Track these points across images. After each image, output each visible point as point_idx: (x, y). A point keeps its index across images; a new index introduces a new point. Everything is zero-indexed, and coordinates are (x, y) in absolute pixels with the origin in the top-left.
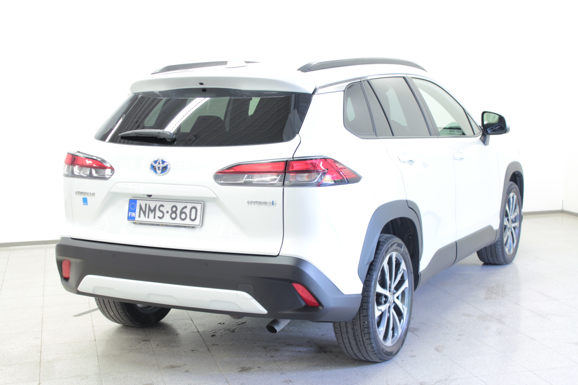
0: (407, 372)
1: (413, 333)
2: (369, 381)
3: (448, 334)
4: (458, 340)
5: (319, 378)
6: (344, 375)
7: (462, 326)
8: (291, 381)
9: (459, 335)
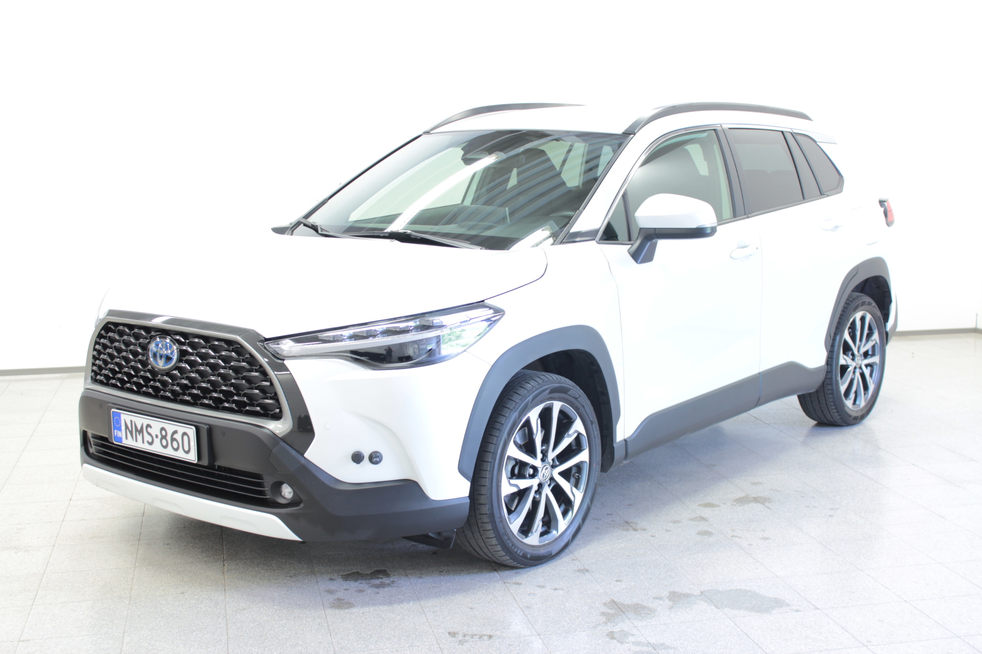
0: (759, 561)
1: (764, 505)
2: (703, 572)
3: (815, 507)
4: (830, 516)
5: (629, 567)
6: (665, 564)
7: (835, 496)
8: (587, 571)
9: (832, 509)
